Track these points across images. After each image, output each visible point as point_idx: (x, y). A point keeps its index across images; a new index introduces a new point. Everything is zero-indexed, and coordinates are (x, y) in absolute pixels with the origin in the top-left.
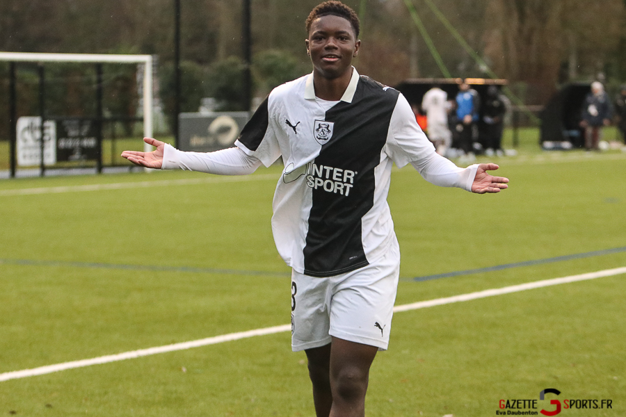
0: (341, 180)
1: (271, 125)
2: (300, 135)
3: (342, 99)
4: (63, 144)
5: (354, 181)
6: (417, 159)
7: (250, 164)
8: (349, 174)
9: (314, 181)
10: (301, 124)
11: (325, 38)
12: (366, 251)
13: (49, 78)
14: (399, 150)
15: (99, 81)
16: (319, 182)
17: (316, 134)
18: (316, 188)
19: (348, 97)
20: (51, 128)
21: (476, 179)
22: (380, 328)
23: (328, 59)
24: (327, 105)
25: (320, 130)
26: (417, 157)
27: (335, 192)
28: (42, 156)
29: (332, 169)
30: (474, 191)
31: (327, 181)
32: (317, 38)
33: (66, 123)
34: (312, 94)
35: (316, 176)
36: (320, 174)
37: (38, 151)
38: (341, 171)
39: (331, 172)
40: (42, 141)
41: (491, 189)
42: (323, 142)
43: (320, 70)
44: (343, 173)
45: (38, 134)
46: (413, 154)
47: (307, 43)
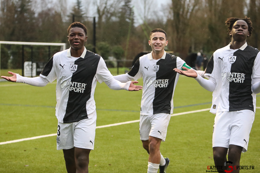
0: (80, 87)
1: (54, 66)
2: (65, 70)
3: (81, 57)
4: (38, 70)
5: (85, 87)
6: (107, 80)
7: (45, 82)
8: (84, 85)
9: (70, 88)
10: (65, 66)
11: (74, 36)
12: (88, 113)
13: (34, 50)
14: (100, 77)
15: (49, 51)
16: (72, 88)
17: (71, 69)
18: (71, 91)
19: (83, 56)
20: (35, 65)
21: (130, 86)
22: (92, 142)
23: (75, 44)
24: (75, 59)
25: (72, 67)
26: (106, 79)
27: (78, 92)
28: (32, 74)
29: (77, 83)
30: (129, 90)
31: (75, 88)
32: (71, 36)
33: (39, 64)
34: (70, 55)
35: (71, 86)
36: (73, 85)
37: (30, 72)
38: (81, 84)
39: (77, 84)
40: (32, 69)
41: (136, 89)
42: (73, 72)
43: (73, 47)
44: (81, 85)
45: (31, 67)
46: (105, 78)
47: (68, 37)
